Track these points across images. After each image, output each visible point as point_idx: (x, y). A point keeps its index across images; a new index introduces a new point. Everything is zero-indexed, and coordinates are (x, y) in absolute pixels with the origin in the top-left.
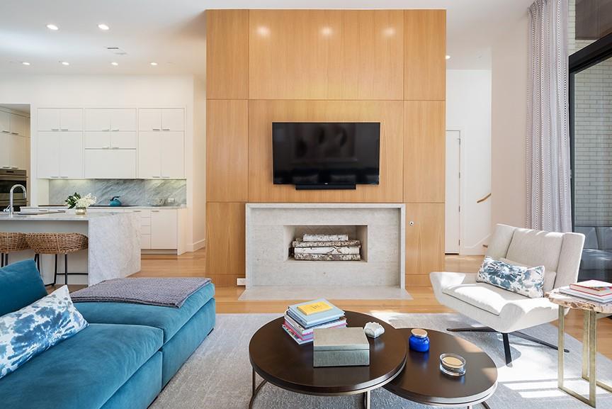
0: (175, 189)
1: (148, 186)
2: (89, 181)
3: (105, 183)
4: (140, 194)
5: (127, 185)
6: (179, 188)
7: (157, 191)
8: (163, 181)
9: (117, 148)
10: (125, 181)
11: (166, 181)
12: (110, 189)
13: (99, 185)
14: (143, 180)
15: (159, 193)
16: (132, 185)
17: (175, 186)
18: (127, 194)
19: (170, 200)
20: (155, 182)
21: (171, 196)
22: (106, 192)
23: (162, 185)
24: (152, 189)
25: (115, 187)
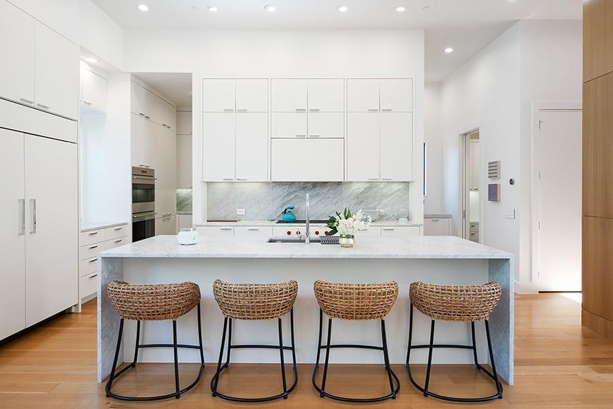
0: (385, 196)
1: (346, 192)
2: (264, 185)
4: (335, 204)
5: (317, 190)
6: (391, 195)
7: (360, 199)
8: (368, 185)
9: (317, 137)
10: (315, 185)
11: (372, 184)
12: (293, 196)
13: (280, 191)
14: (339, 183)
15: (361, 202)
16: (325, 190)
17: (385, 191)
18: (317, 204)
20: (358, 186)
21: (379, 207)
22: (288, 202)
23: (367, 190)
24: (353, 197)
25: (300, 194)
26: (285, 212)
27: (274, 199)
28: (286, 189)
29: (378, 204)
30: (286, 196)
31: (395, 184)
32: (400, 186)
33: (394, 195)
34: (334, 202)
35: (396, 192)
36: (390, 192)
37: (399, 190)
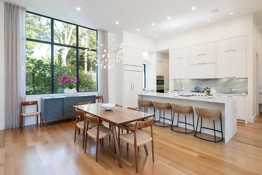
0: (237, 84)
1: (219, 82)
2: (190, 80)
3: (197, 80)
4: (215, 86)
5: (208, 82)
7: (225, 85)
8: (229, 79)
9: (205, 63)
10: (207, 80)
11: (230, 79)
12: (200, 83)
13: (195, 82)
14: (216, 79)
16: (211, 82)
17: (237, 82)
19: (233, 90)
20: (224, 80)
21: (234, 88)
22: (198, 85)
23: (228, 81)
24: (222, 84)
25: (202, 83)
26: (195, 89)
27: (193, 85)
28: (197, 81)
29: (233, 87)
30: (197, 84)
31: (242, 79)
32: (244, 80)
33: (241, 84)
34: (214, 86)
35: (242, 82)
36: (239, 82)
37: (244, 81)
